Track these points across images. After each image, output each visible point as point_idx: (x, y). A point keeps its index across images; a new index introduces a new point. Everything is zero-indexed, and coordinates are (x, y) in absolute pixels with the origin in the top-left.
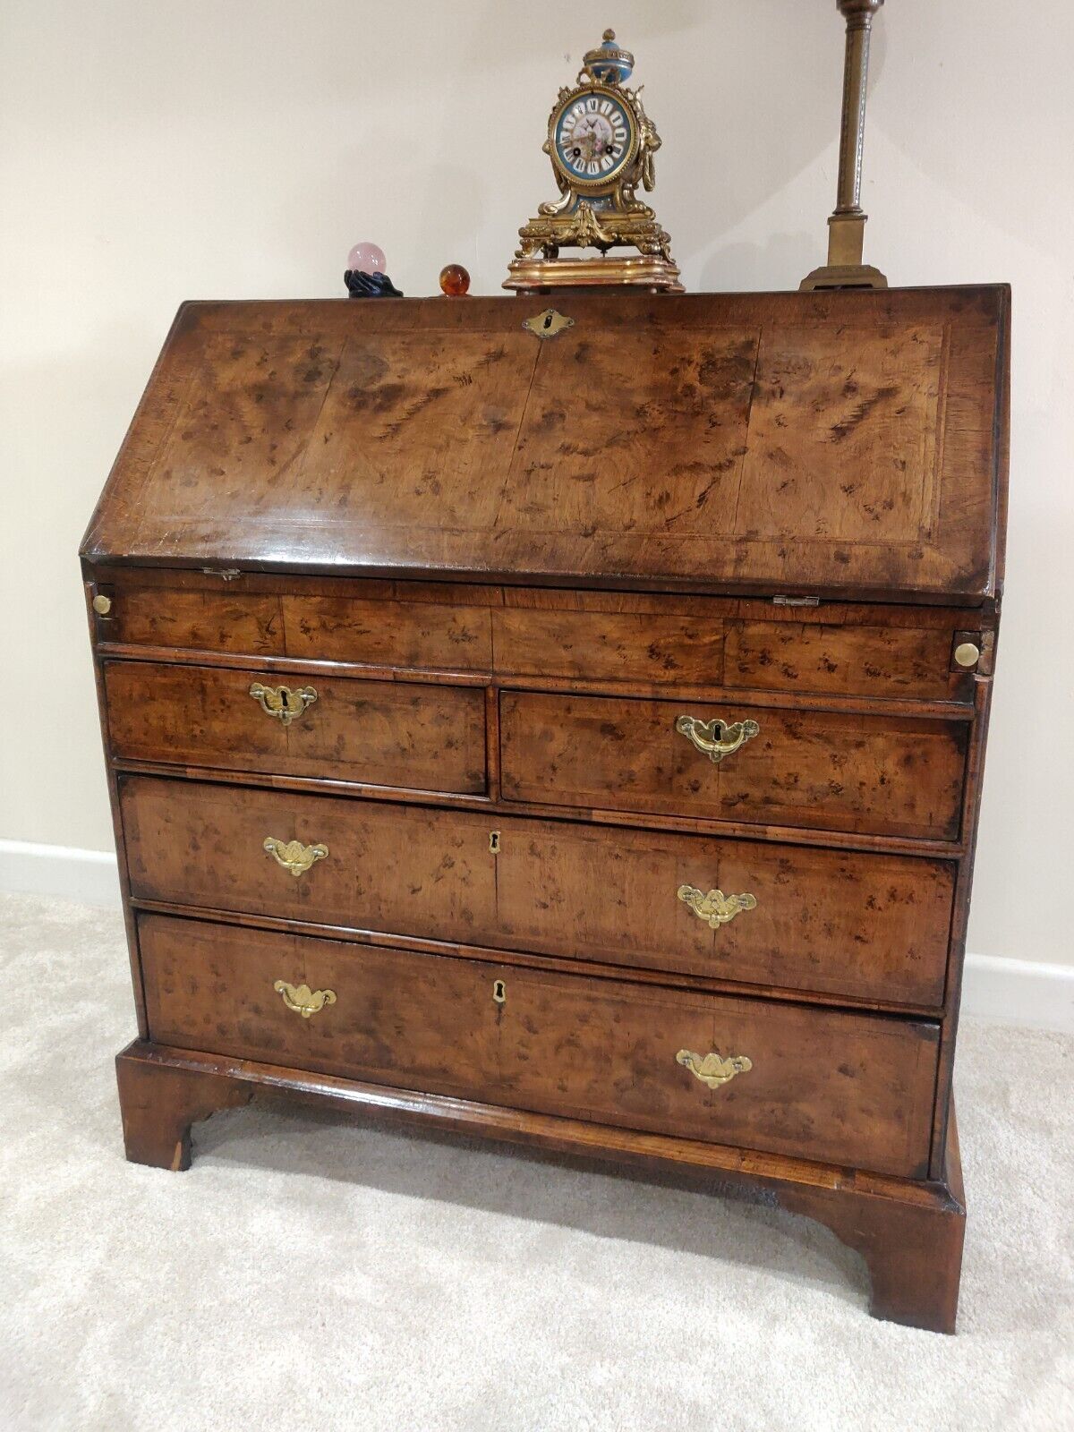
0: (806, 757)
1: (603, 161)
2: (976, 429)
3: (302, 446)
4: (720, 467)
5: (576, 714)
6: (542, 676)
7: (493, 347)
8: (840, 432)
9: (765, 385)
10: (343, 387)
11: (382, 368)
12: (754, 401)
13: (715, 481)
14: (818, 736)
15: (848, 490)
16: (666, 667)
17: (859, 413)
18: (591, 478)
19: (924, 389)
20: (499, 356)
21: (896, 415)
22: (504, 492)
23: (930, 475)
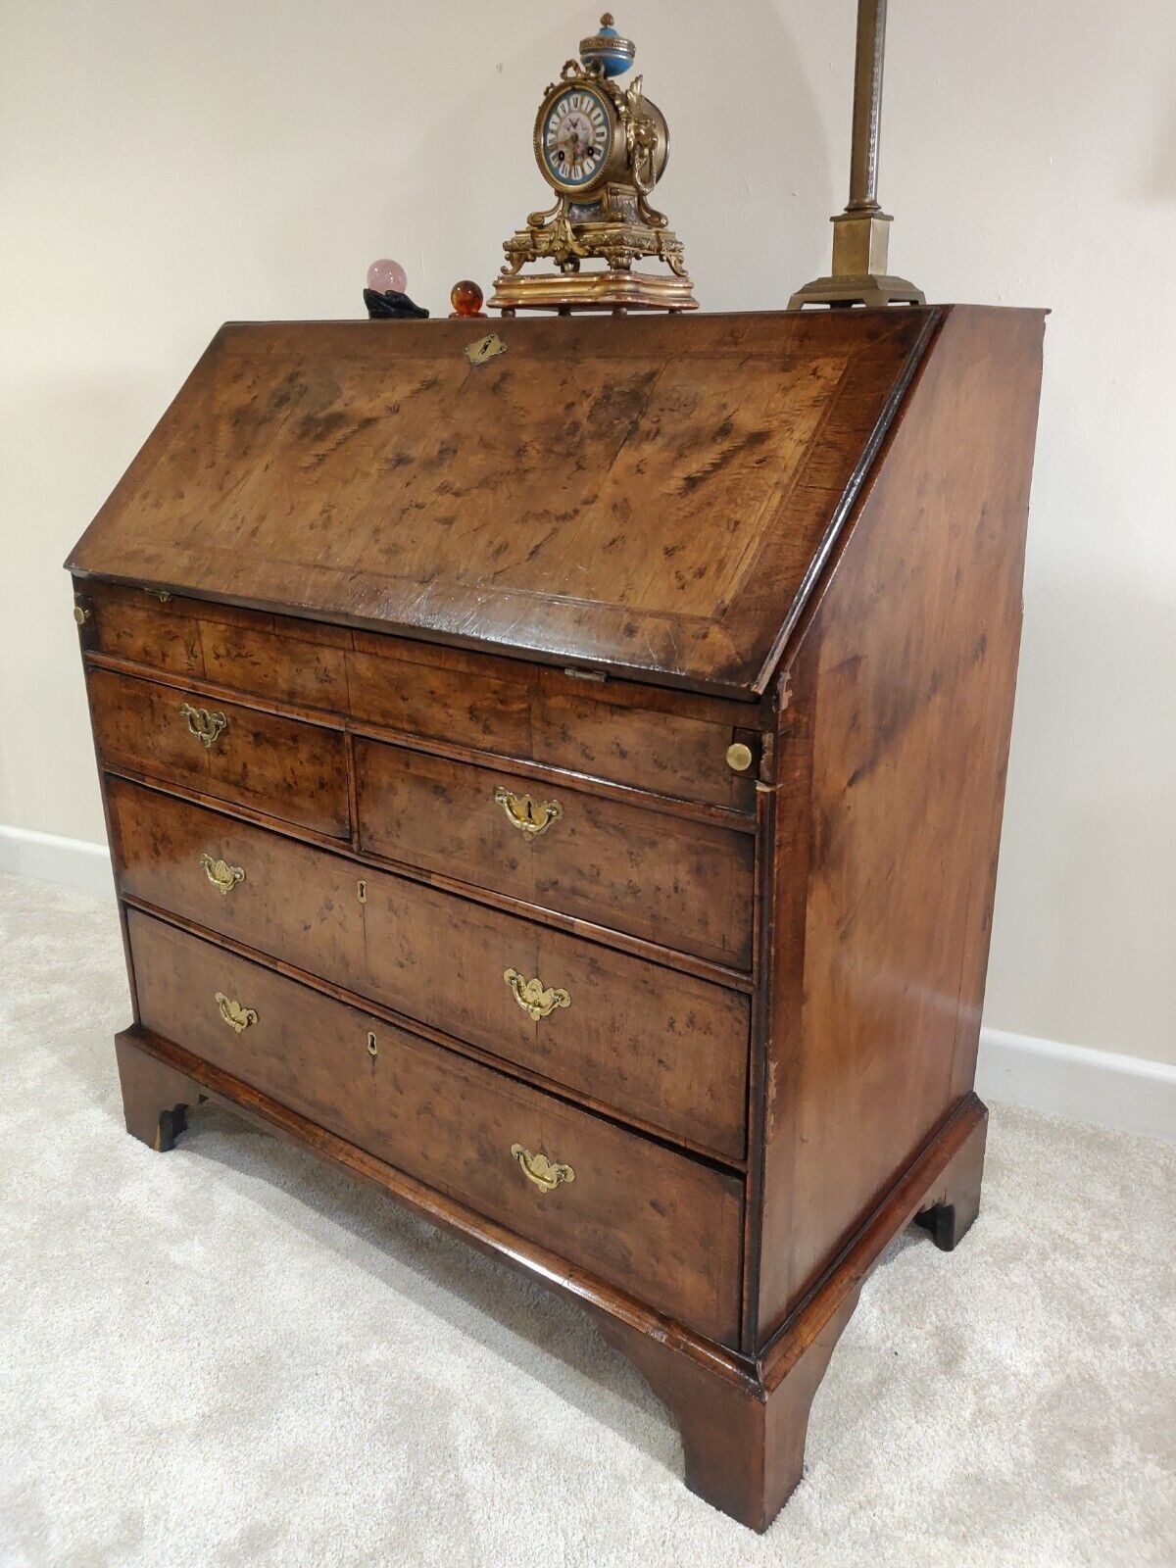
0: (606, 849)
1: (585, 164)
2: (829, 487)
3: (248, 473)
4: (564, 517)
5: (412, 771)
6: (387, 726)
7: (429, 374)
8: (692, 483)
9: (645, 424)
10: (300, 413)
11: (336, 392)
12: (627, 442)
13: (555, 531)
14: (616, 828)
15: (669, 552)
16: (484, 732)
17: (719, 461)
18: (449, 521)
19: (797, 435)
20: (430, 385)
21: (755, 465)
22: (377, 531)
23: (757, 539)
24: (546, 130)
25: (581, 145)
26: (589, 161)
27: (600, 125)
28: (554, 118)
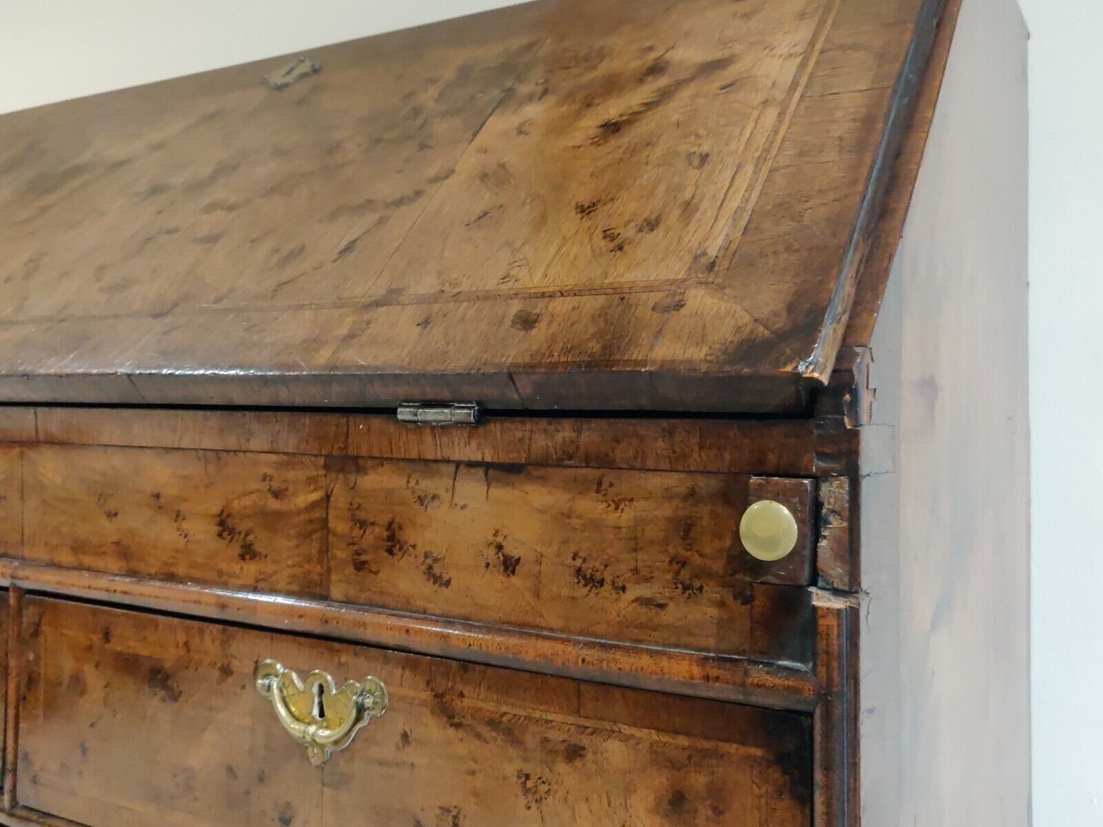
0: (473, 773)
2: (863, 88)
4: (399, 202)
5: (116, 646)
6: (80, 568)
7: (213, 108)
8: (612, 128)
9: (526, 88)
12: (498, 111)
13: (382, 220)
14: (493, 723)
15: (585, 210)
16: (242, 557)
17: (655, 99)
19: (781, 51)
20: (212, 117)
21: (720, 92)
22: (102, 268)
23: (749, 169)
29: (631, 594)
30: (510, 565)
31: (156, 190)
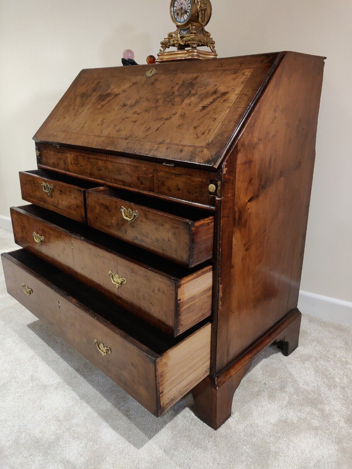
1: (184, 16)
2: (243, 107)
4: (167, 119)
6: (115, 183)
7: (135, 81)
8: (204, 108)
9: (193, 92)
10: (99, 93)
11: (109, 86)
12: (187, 97)
13: (164, 123)
15: (195, 128)
16: (141, 184)
17: (212, 101)
18: (135, 122)
19: (236, 92)
20: (135, 84)
21: (223, 102)
22: (115, 125)
23: (220, 123)
24: (174, 6)
25: (183, 10)
26: (186, 15)
27: (189, 4)
28: (176, 2)
29: (194, 195)
30: (179, 189)
31: (124, 105)
